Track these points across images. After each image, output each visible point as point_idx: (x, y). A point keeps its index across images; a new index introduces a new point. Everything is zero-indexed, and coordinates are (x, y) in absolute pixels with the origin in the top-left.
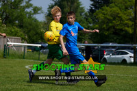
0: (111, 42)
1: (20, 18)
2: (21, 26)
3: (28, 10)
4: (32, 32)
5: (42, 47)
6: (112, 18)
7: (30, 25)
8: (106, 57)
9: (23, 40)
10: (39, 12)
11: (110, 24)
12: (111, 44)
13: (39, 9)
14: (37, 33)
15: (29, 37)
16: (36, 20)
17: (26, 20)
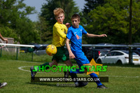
0: (106, 42)
1: (13, 18)
2: (13, 27)
3: (21, 10)
4: (25, 33)
5: (35, 48)
6: (106, 18)
7: (23, 25)
8: (100, 57)
9: (16, 40)
10: (32, 12)
11: (105, 25)
12: (105, 45)
13: (32, 9)
14: (30, 34)
15: (22, 38)
16: (29, 21)
17: (19, 20)
